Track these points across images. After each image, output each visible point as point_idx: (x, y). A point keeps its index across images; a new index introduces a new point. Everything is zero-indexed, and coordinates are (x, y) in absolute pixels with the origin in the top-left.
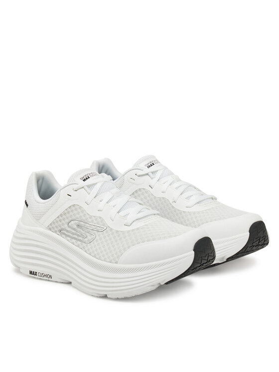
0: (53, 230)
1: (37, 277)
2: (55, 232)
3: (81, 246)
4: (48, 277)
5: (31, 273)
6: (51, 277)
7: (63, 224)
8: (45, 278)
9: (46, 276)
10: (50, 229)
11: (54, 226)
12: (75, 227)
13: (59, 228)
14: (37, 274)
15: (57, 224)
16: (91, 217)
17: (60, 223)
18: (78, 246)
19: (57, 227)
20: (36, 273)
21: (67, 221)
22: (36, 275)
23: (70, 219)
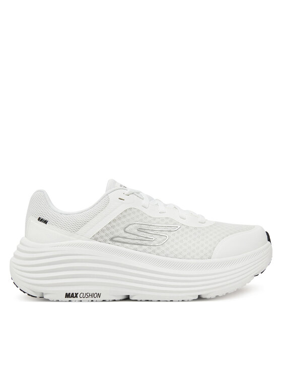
0: (101, 240)
1: (79, 298)
2: (105, 241)
3: (150, 251)
4: (94, 296)
5: (67, 295)
6: (99, 295)
7: (117, 231)
8: (90, 299)
9: (93, 295)
10: (96, 239)
11: (103, 234)
12: (136, 231)
13: (112, 236)
14: (78, 295)
15: (108, 232)
16: (154, 219)
17: (113, 230)
18: (144, 251)
19: (107, 235)
20: (76, 294)
21: (123, 226)
22: (76, 296)
23: (128, 223)
